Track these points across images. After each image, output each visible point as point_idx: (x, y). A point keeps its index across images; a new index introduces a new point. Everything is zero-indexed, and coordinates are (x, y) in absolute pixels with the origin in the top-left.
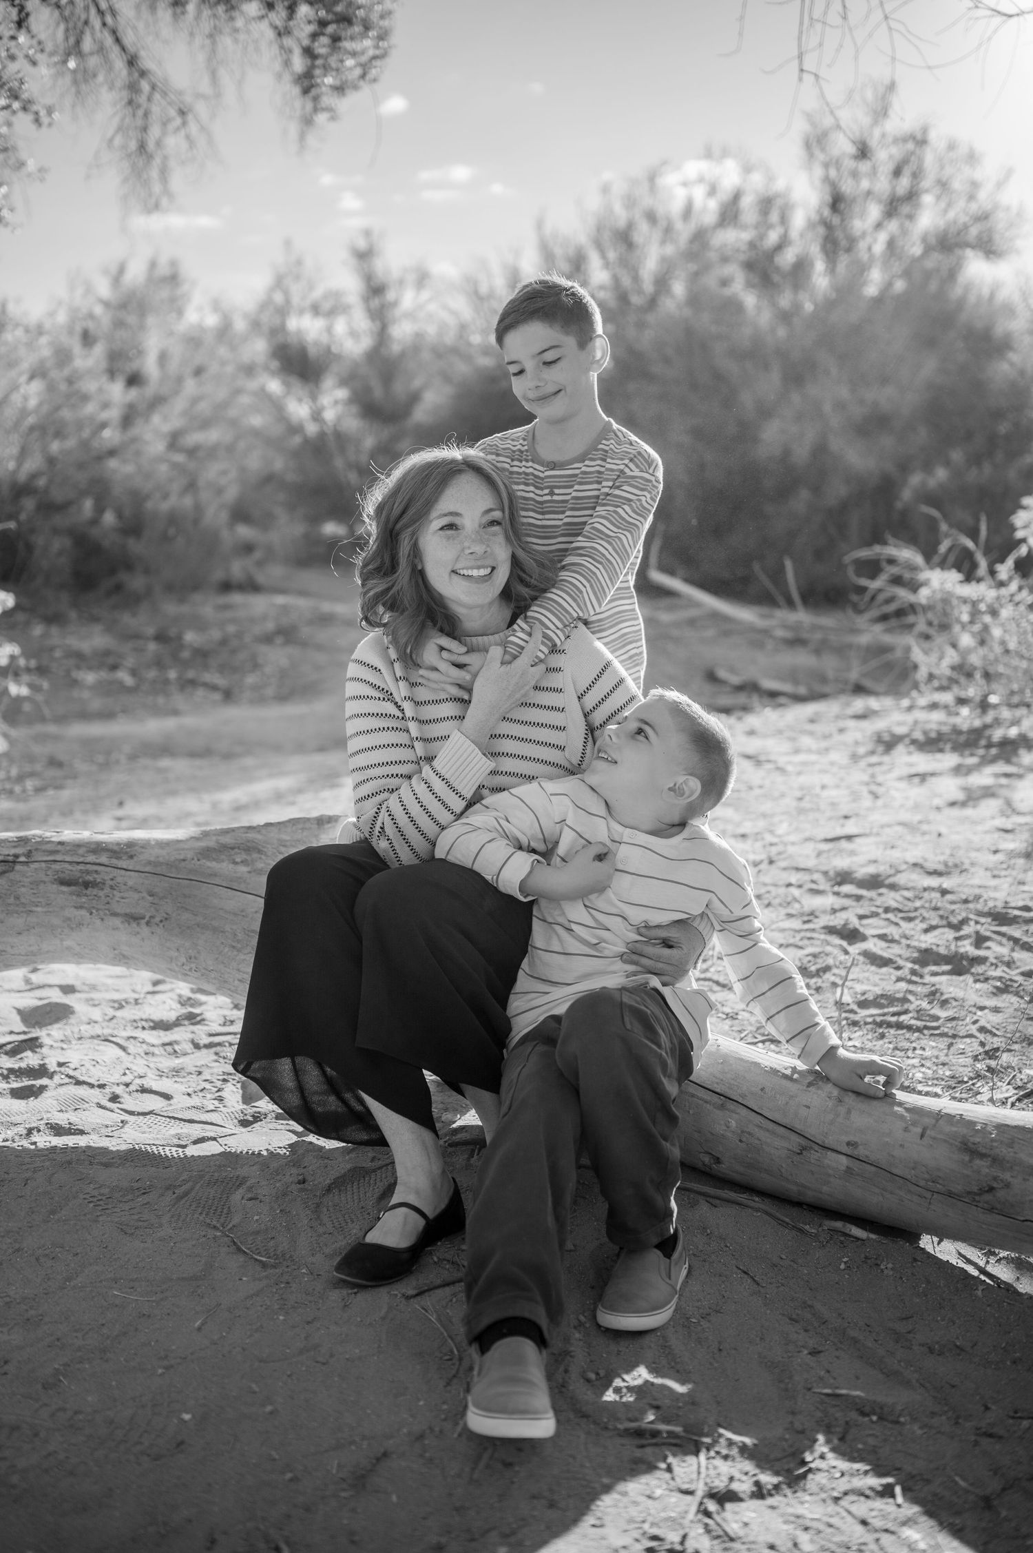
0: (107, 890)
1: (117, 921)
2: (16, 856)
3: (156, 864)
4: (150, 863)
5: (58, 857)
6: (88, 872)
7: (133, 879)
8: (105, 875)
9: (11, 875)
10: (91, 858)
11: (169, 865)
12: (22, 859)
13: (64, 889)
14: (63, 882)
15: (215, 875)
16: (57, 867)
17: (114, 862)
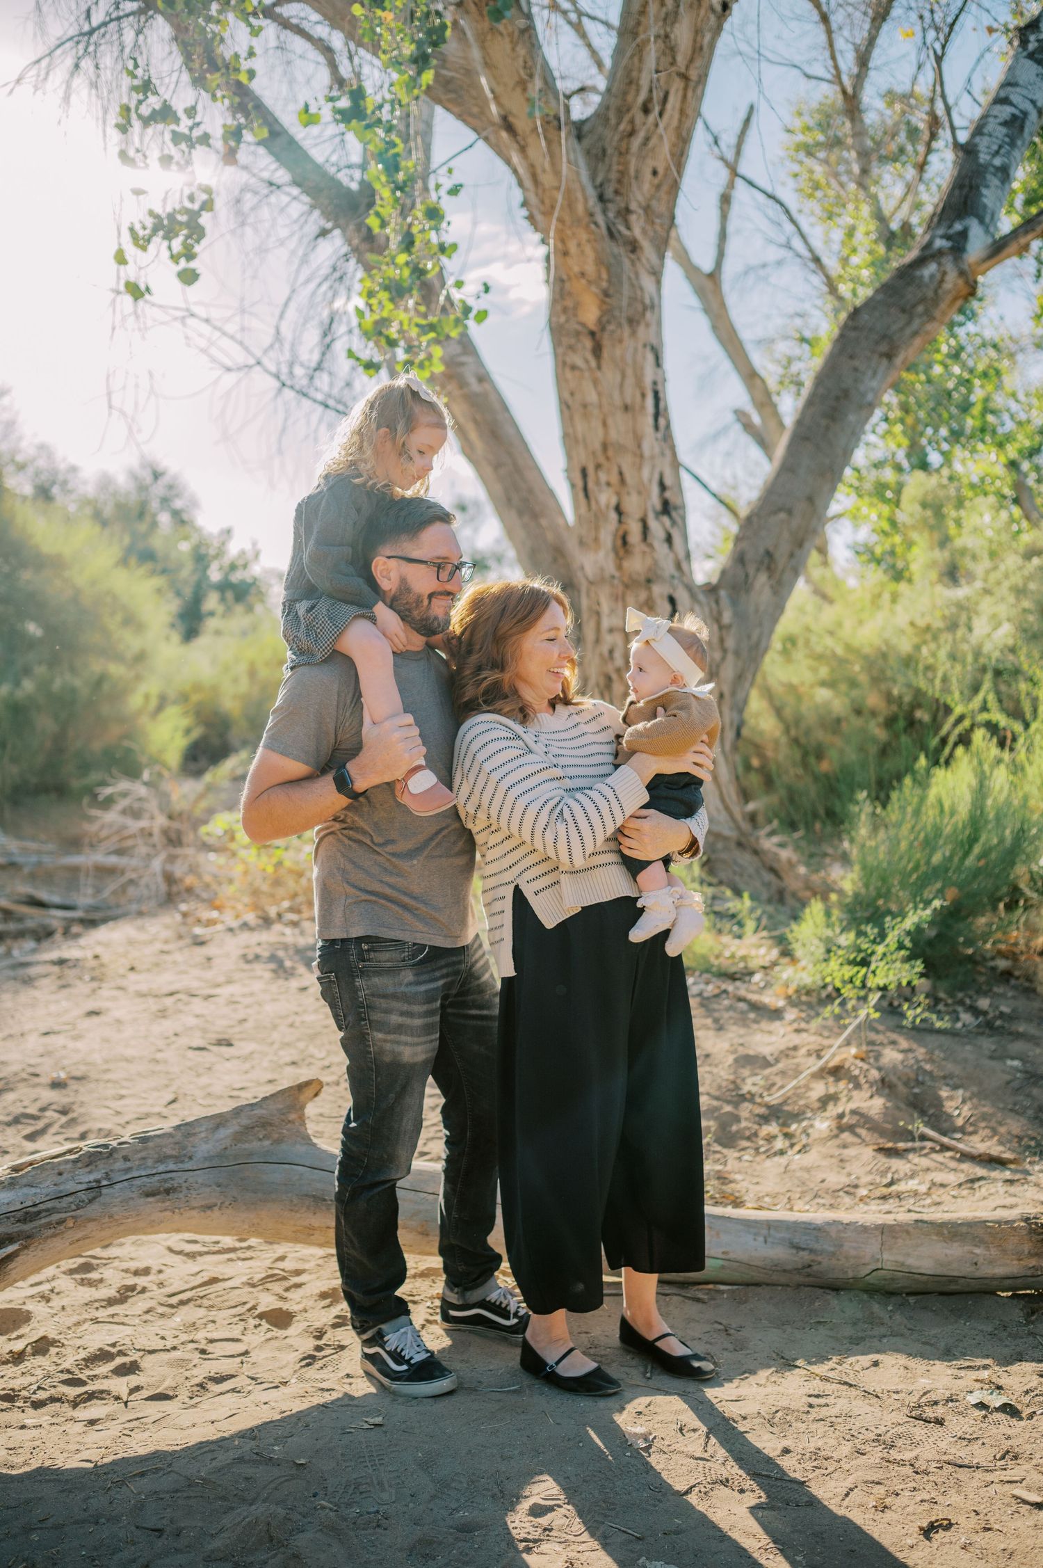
0: (185, 1191)
1: (194, 1213)
2: (98, 1181)
3: (210, 1158)
4: (206, 1159)
5: (135, 1174)
6: (165, 1181)
7: (200, 1177)
8: (179, 1179)
9: (102, 1199)
10: (161, 1168)
11: (219, 1156)
12: (105, 1183)
13: (150, 1199)
14: (148, 1195)
15: (251, 1154)
16: (138, 1182)
17: (181, 1166)
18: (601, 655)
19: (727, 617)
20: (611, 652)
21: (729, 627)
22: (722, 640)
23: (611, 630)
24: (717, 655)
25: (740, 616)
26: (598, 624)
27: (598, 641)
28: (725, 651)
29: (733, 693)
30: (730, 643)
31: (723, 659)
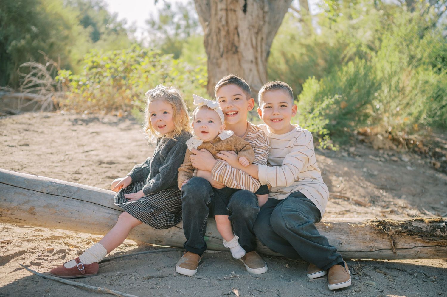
18: (217, 20)
19: (266, 9)
20: (221, 18)
21: (267, 12)
22: (264, 17)
23: (221, 10)
24: (262, 23)
25: (272, 9)
26: (216, 7)
27: (216, 14)
28: (264, 21)
29: (267, 39)
30: (267, 19)
31: (264, 24)
